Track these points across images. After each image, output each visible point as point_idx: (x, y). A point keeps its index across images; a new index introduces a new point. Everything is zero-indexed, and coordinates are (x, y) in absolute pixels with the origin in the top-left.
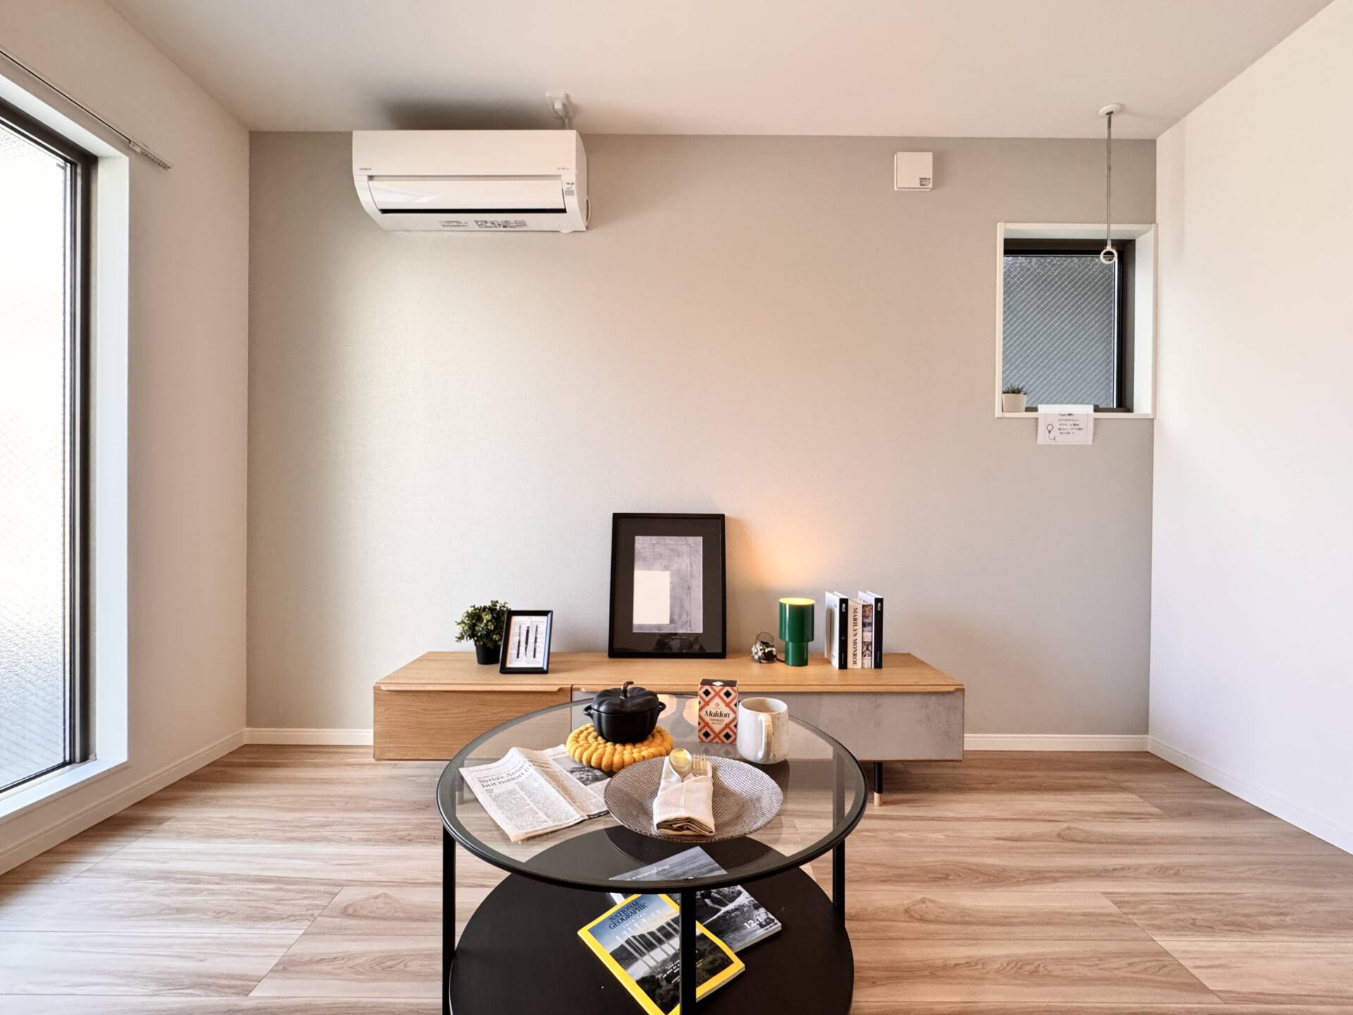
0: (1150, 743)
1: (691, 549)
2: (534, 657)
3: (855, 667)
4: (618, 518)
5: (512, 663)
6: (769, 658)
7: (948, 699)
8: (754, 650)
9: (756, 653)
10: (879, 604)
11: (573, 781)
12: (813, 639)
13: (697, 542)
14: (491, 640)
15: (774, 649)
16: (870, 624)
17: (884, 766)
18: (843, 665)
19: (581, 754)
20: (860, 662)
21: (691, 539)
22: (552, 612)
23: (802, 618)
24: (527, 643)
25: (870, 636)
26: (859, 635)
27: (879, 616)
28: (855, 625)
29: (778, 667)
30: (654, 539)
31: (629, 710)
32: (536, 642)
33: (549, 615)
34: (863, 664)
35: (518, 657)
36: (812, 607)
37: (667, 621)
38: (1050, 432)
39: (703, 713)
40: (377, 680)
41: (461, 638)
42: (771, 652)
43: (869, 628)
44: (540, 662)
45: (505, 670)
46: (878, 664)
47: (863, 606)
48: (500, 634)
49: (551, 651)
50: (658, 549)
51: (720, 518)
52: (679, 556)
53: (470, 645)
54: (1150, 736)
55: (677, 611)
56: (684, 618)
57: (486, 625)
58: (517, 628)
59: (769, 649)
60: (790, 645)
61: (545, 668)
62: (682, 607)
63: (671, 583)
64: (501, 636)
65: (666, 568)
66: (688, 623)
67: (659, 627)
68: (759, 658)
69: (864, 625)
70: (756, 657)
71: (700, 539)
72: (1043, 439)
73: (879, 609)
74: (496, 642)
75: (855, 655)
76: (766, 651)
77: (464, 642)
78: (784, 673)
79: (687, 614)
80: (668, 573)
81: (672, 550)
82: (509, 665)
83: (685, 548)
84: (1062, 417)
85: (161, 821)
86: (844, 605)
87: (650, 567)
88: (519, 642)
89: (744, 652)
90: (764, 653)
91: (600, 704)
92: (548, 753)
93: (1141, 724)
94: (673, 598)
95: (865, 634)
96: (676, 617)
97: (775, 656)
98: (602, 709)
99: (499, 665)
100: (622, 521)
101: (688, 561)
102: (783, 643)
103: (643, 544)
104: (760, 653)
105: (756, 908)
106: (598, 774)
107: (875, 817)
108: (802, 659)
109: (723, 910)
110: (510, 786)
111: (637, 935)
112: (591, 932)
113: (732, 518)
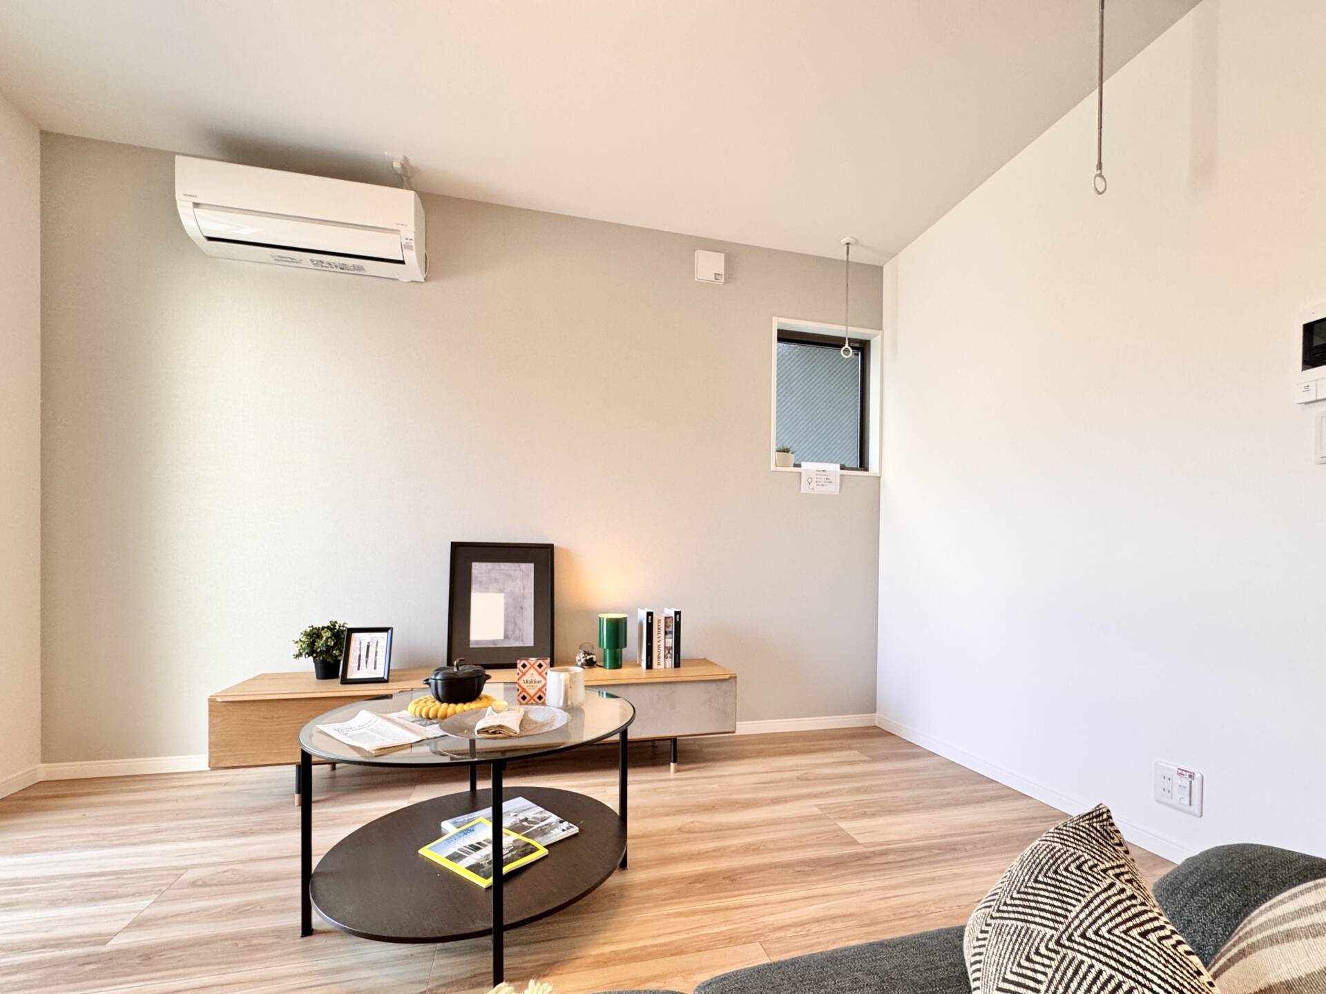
0: (877, 719)
1: (524, 573)
2: (375, 668)
3: (659, 665)
4: (456, 547)
5: (353, 674)
6: (590, 663)
7: (724, 685)
8: (578, 658)
9: (579, 661)
10: (678, 616)
11: (416, 726)
12: (626, 646)
13: (529, 568)
14: (331, 655)
15: (594, 656)
16: (671, 632)
17: (677, 742)
18: (650, 665)
19: (421, 711)
20: (663, 663)
21: (524, 566)
22: (392, 629)
23: (617, 629)
24: (367, 656)
25: (670, 642)
26: (662, 642)
27: (678, 625)
28: (659, 633)
29: (597, 670)
30: (489, 565)
31: (461, 677)
32: (376, 655)
33: (390, 631)
34: (665, 664)
35: (359, 669)
36: (625, 619)
37: (502, 637)
38: (809, 484)
39: (521, 682)
40: (212, 693)
41: (300, 655)
42: (591, 659)
43: (670, 636)
44: (380, 673)
45: (346, 681)
46: (677, 664)
47: (665, 618)
48: (340, 650)
49: (391, 668)
50: (494, 574)
51: (550, 548)
52: (513, 580)
53: (308, 664)
54: (877, 714)
55: (510, 627)
56: (517, 633)
57: (326, 642)
58: (358, 644)
59: (591, 656)
60: (608, 651)
61: (386, 678)
62: (515, 624)
63: (505, 603)
64: (341, 652)
65: (501, 591)
66: (520, 638)
67: (494, 642)
68: (582, 664)
69: (666, 633)
70: (579, 664)
71: (532, 565)
72: (805, 489)
73: (678, 620)
74: (336, 657)
75: (659, 658)
76: (588, 657)
77: (302, 659)
78: (602, 675)
79: (520, 630)
80: (503, 595)
81: (506, 574)
82: (350, 676)
83: (518, 573)
84: (818, 473)
86: (650, 618)
87: (486, 590)
88: (360, 656)
89: (569, 660)
90: (586, 660)
91: (436, 675)
92: (395, 715)
93: (871, 705)
94: (506, 616)
95: (667, 640)
96: (510, 633)
97: (595, 662)
98: (440, 679)
99: (339, 680)
100: (461, 549)
101: (520, 584)
102: (601, 651)
103: (479, 569)
104: (583, 661)
105: (561, 822)
106: (434, 721)
107: (670, 780)
108: (617, 663)
109: (536, 827)
110: (363, 730)
111: (467, 845)
112: (430, 849)
113: (560, 549)
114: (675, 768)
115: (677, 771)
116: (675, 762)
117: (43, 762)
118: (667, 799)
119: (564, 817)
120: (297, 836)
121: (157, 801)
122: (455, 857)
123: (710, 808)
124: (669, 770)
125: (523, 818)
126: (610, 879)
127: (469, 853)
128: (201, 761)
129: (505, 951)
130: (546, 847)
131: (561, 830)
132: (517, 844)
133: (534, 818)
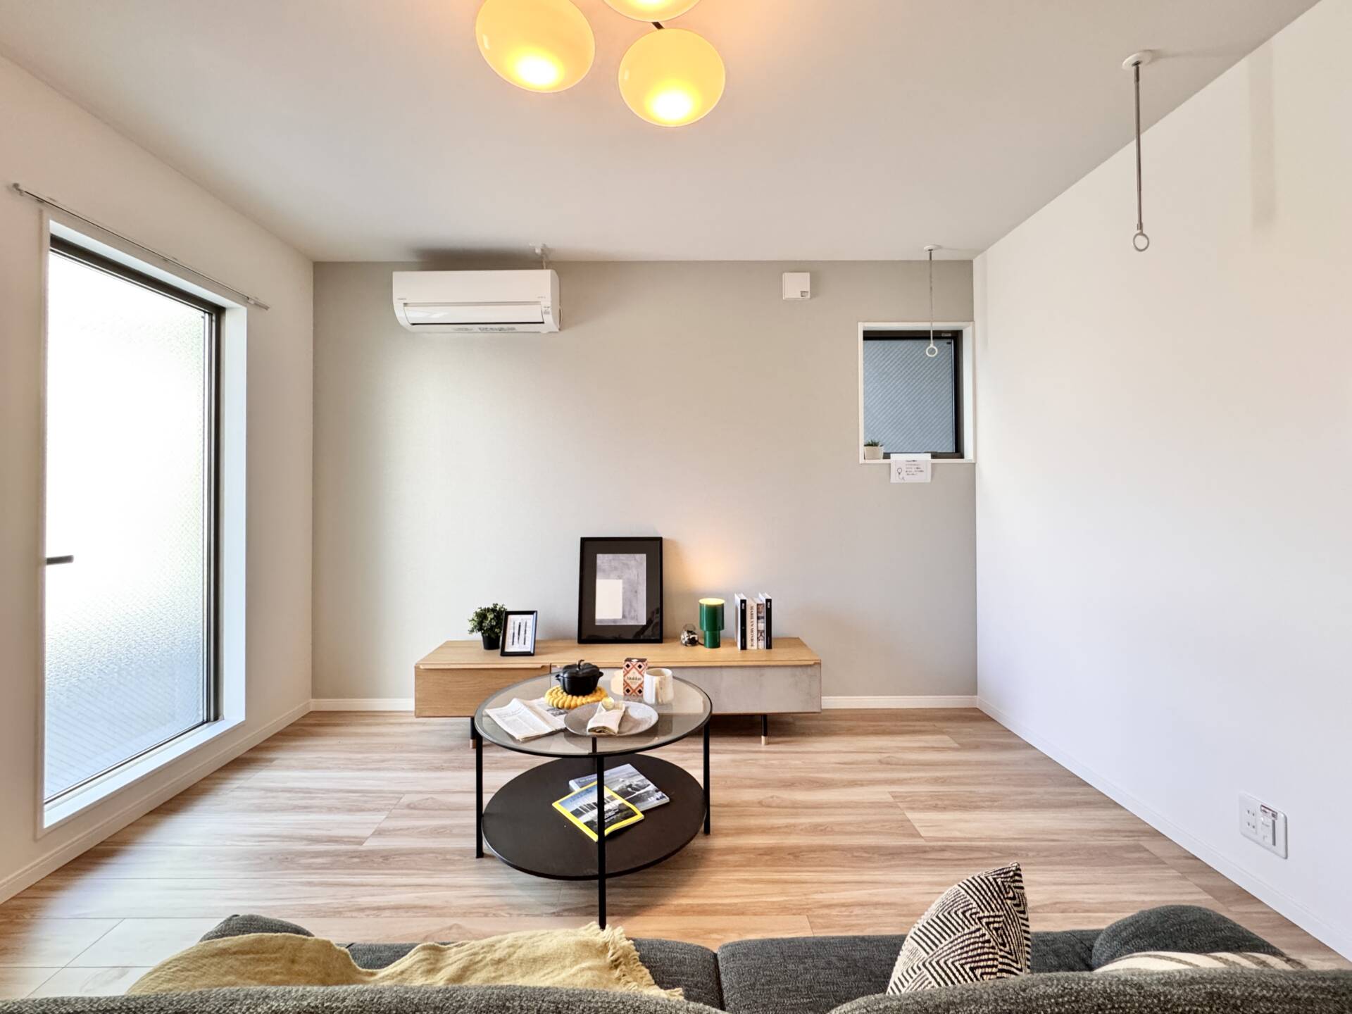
0: (977, 701)
1: (637, 564)
2: (525, 644)
3: (752, 648)
4: (584, 541)
5: (509, 648)
6: (693, 642)
7: (809, 670)
8: (682, 637)
9: (684, 639)
10: (769, 604)
11: (549, 715)
12: (723, 628)
13: (641, 558)
14: (494, 632)
15: (696, 636)
16: (763, 618)
17: (768, 718)
18: (744, 647)
19: (553, 701)
20: (756, 644)
21: (638, 556)
22: (536, 612)
23: (715, 616)
24: (519, 634)
25: (762, 626)
26: (755, 626)
27: (769, 611)
28: (752, 618)
29: (699, 648)
30: (611, 556)
31: (580, 676)
32: (525, 633)
33: (535, 614)
34: (758, 646)
35: (513, 644)
36: (722, 606)
37: (620, 616)
38: (899, 473)
39: (626, 678)
40: (417, 661)
41: (472, 631)
42: (694, 638)
43: (762, 620)
44: (528, 648)
45: (504, 654)
46: (769, 646)
47: (758, 605)
48: (500, 628)
49: (537, 639)
50: (613, 564)
51: (660, 539)
52: (629, 569)
53: (478, 636)
54: (978, 697)
55: (627, 609)
56: (633, 614)
57: (490, 621)
58: (512, 623)
59: (693, 636)
60: (707, 633)
61: (532, 652)
62: (631, 605)
63: (624, 588)
64: (501, 630)
65: (619, 577)
66: (635, 618)
67: (615, 621)
68: (686, 642)
69: (758, 618)
70: (684, 642)
71: (644, 556)
72: (895, 479)
73: (769, 607)
74: (497, 634)
75: (752, 640)
76: (691, 637)
77: (474, 634)
78: (703, 654)
79: (635, 611)
80: (621, 581)
81: (624, 564)
82: (508, 649)
83: (633, 563)
84: (907, 463)
85: (271, 760)
86: (743, 605)
87: (608, 577)
88: (514, 634)
89: (676, 638)
90: (689, 639)
91: (564, 673)
92: (535, 702)
93: (972, 687)
94: (624, 600)
95: (760, 624)
96: (627, 614)
97: (697, 641)
98: (566, 675)
99: (499, 650)
100: (587, 543)
101: (635, 572)
102: (702, 632)
103: (603, 560)
104: (686, 639)
105: (657, 791)
106: (562, 711)
107: (760, 752)
108: (715, 644)
109: (637, 793)
110: (514, 717)
111: (586, 804)
112: (560, 803)
113: (668, 540)
114: (765, 740)
115: (768, 743)
116: (765, 735)
117: (312, 698)
118: (756, 771)
119: (660, 787)
120: (474, 774)
121: (382, 735)
122: (577, 813)
123: (789, 784)
124: (760, 742)
125: (628, 784)
126: (692, 842)
127: (587, 811)
128: (409, 704)
129: (608, 891)
130: (643, 812)
131: (655, 799)
132: (622, 808)
133: (637, 785)
